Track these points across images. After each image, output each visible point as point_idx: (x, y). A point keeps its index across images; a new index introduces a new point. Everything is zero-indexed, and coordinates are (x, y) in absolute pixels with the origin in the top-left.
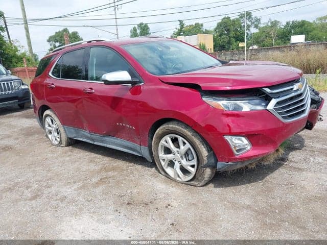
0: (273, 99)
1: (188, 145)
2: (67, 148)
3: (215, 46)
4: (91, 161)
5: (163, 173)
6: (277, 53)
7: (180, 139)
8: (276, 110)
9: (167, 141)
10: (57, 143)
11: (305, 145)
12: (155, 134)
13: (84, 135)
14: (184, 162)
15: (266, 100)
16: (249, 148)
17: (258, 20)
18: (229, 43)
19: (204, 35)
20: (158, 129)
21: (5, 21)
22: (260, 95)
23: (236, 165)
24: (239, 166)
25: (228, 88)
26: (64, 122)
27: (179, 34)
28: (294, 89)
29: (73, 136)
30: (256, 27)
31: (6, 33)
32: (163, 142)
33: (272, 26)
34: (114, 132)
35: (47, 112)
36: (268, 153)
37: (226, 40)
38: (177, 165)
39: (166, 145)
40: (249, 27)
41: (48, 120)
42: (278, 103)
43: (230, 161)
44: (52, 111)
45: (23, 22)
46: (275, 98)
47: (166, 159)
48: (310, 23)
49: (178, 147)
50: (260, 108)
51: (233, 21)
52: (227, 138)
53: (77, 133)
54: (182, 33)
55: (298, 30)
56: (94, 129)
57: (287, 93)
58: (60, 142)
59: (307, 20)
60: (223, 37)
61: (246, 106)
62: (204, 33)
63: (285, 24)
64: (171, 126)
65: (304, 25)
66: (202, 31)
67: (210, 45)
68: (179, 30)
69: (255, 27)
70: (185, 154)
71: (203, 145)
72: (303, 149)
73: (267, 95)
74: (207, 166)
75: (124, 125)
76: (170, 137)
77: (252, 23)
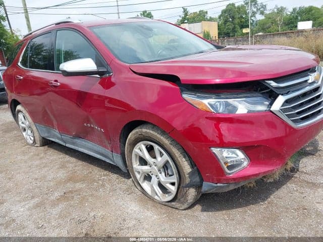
0: (280, 96)
1: (166, 157)
2: (42, 148)
3: (219, 34)
4: (63, 166)
5: (139, 188)
6: (284, 39)
7: (156, 147)
8: (284, 111)
9: (141, 149)
10: (31, 142)
11: (319, 148)
12: (128, 139)
13: (55, 136)
14: (162, 177)
15: (270, 97)
16: (246, 163)
17: (264, 7)
18: (234, 30)
19: (209, 22)
20: (131, 134)
21: (5, 10)
22: (261, 90)
23: (228, 186)
24: (232, 187)
25: (218, 81)
26: (35, 120)
27: (183, 22)
28: (310, 81)
29: (45, 135)
30: (262, 13)
31: (7, 22)
32: (136, 150)
33: (278, 13)
34: (84, 134)
35: (19, 107)
36: (272, 171)
37: (231, 27)
38: (154, 180)
39: (141, 154)
40: (254, 14)
41: (20, 116)
42: (287, 102)
43: (219, 181)
44: (23, 106)
45: (23, 11)
46: (282, 95)
47: (141, 172)
48: (318, 9)
49: (155, 157)
50: (261, 108)
51: (239, 8)
52: (215, 150)
53: (49, 132)
54: (186, 21)
55: (304, 17)
56: (63, 130)
57: (300, 87)
58: (34, 141)
59: (314, 6)
60: (227, 24)
61: (242, 106)
62: (208, 21)
63: (291, 10)
64: (144, 130)
65: (311, 11)
66: (207, 18)
67: (214, 33)
68: (183, 18)
69: (260, 14)
70: (163, 167)
71: (185, 157)
72: (317, 155)
73: (271, 90)
74: (190, 186)
75: (92, 126)
76: (144, 145)
77: (257, 10)
